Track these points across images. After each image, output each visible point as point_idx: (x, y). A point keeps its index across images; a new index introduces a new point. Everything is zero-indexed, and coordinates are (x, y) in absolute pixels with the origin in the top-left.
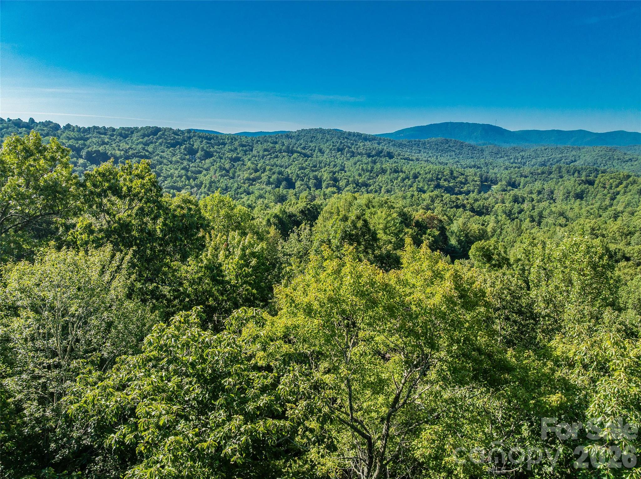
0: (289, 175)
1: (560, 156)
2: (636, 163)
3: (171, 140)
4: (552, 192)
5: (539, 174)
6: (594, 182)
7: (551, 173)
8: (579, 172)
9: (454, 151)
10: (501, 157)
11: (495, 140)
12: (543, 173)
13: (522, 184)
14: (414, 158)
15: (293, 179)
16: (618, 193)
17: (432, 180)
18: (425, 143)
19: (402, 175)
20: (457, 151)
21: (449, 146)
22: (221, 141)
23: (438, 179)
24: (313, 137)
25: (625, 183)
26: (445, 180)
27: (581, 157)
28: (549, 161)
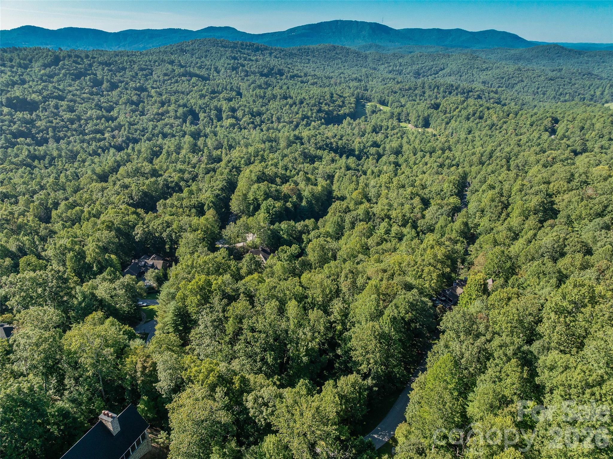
0: (192, 107)
3: (73, 70)
9: (341, 59)
10: (382, 64)
13: (390, 103)
14: (302, 74)
15: (197, 110)
17: (315, 105)
19: (290, 101)
20: (344, 59)
21: (336, 53)
22: (121, 66)
23: (320, 103)
24: (207, 50)
25: (460, 107)
26: (326, 104)
28: (422, 69)
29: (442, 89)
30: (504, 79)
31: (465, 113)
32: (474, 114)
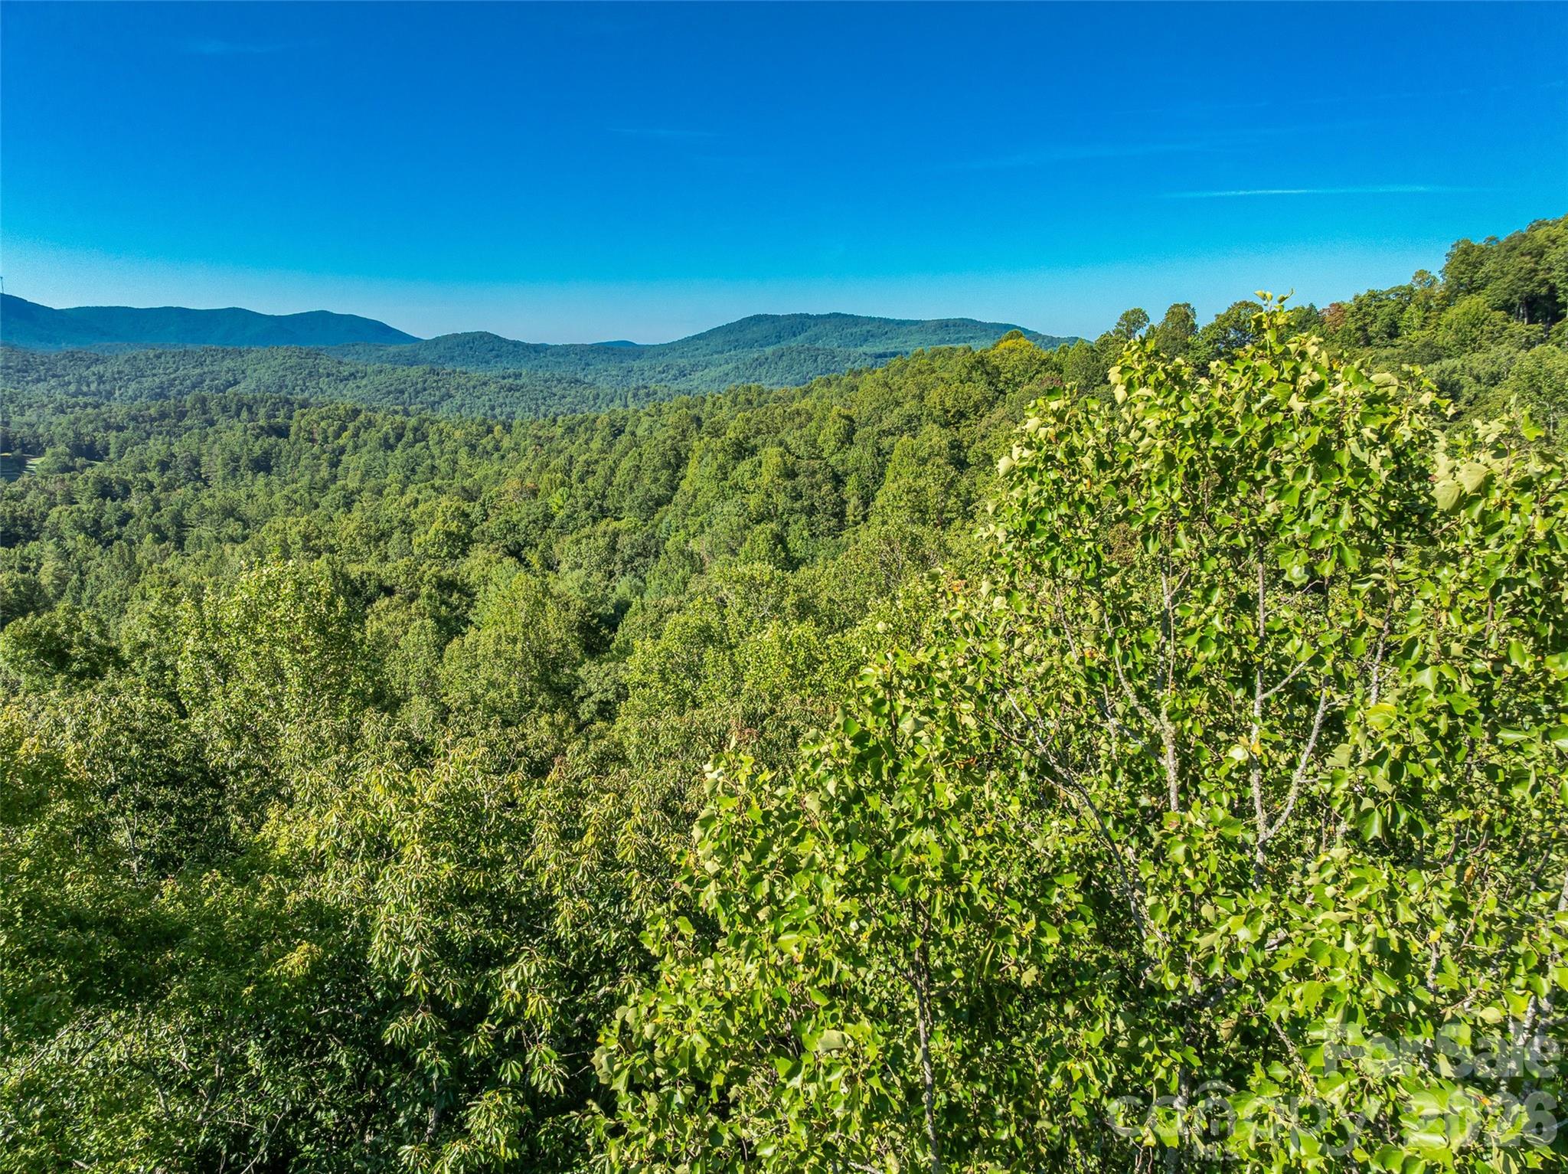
1: (198, 371)
2: (364, 382)
4: (196, 462)
5: (153, 420)
6: (288, 428)
7: (182, 415)
8: (250, 409)
12: (163, 415)
13: (113, 449)
16: (342, 451)
25: (351, 426)
27: (249, 372)
28: (172, 385)
29: (262, 412)
30: (406, 395)
31: (373, 437)
32: (399, 437)
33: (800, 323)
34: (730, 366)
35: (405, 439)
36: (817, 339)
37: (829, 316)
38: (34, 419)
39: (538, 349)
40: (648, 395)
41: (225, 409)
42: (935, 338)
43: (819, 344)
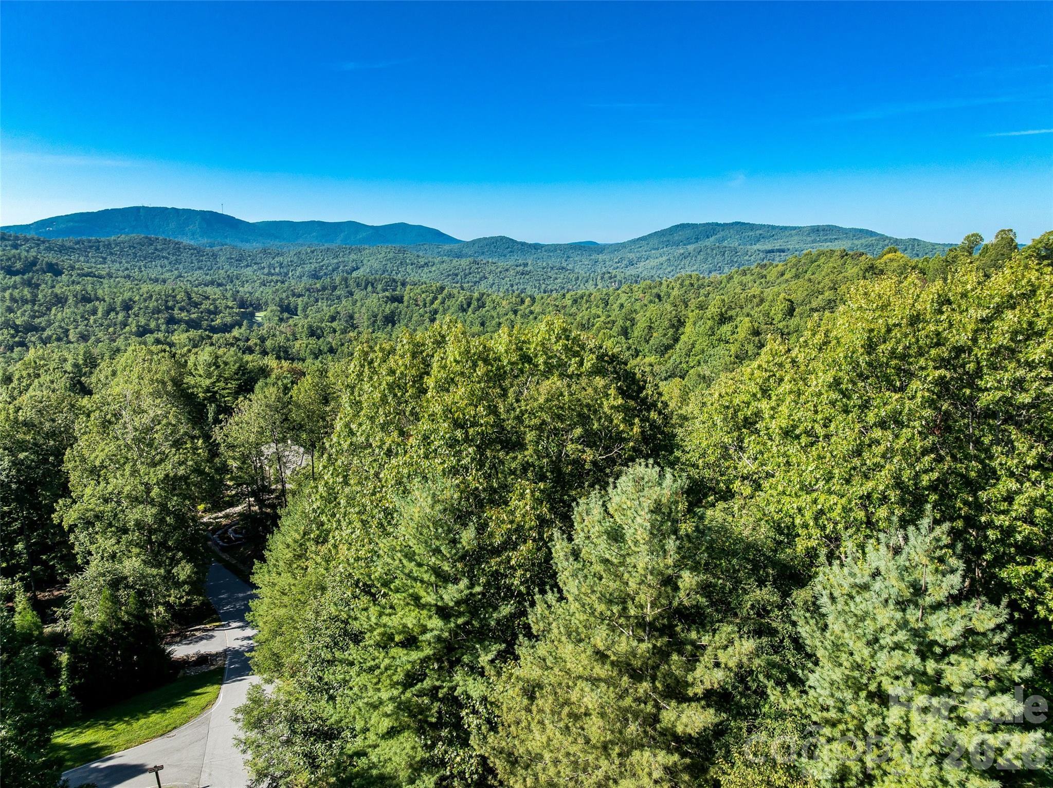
1: (336, 261)
2: (434, 269)
4: (351, 317)
5: (319, 291)
6: (402, 297)
7: (334, 288)
8: (372, 285)
9: (167, 258)
10: (247, 266)
11: (226, 237)
12: (324, 288)
13: (300, 309)
14: (103, 273)
16: (436, 312)
17: (158, 311)
18: (110, 244)
19: (101, 306)
20: (172, 258)
21: (156, 249)
23: (168, 308)
25: (440, 297)
26: (182, 309)
27: (365, 262)
28: (321, 269)
29: (380, 287)
31: (453, 304)
32: (469, 305)
33: (711, 229)
34: (664, 258)
35: (472, 306)
36: (724, 239)
37: (733, 224)
38: (250, 289)
39: (536, 247)
40: (610, 278)
41: (358, 285)
42: (809, 239)
43: (725, 243)
